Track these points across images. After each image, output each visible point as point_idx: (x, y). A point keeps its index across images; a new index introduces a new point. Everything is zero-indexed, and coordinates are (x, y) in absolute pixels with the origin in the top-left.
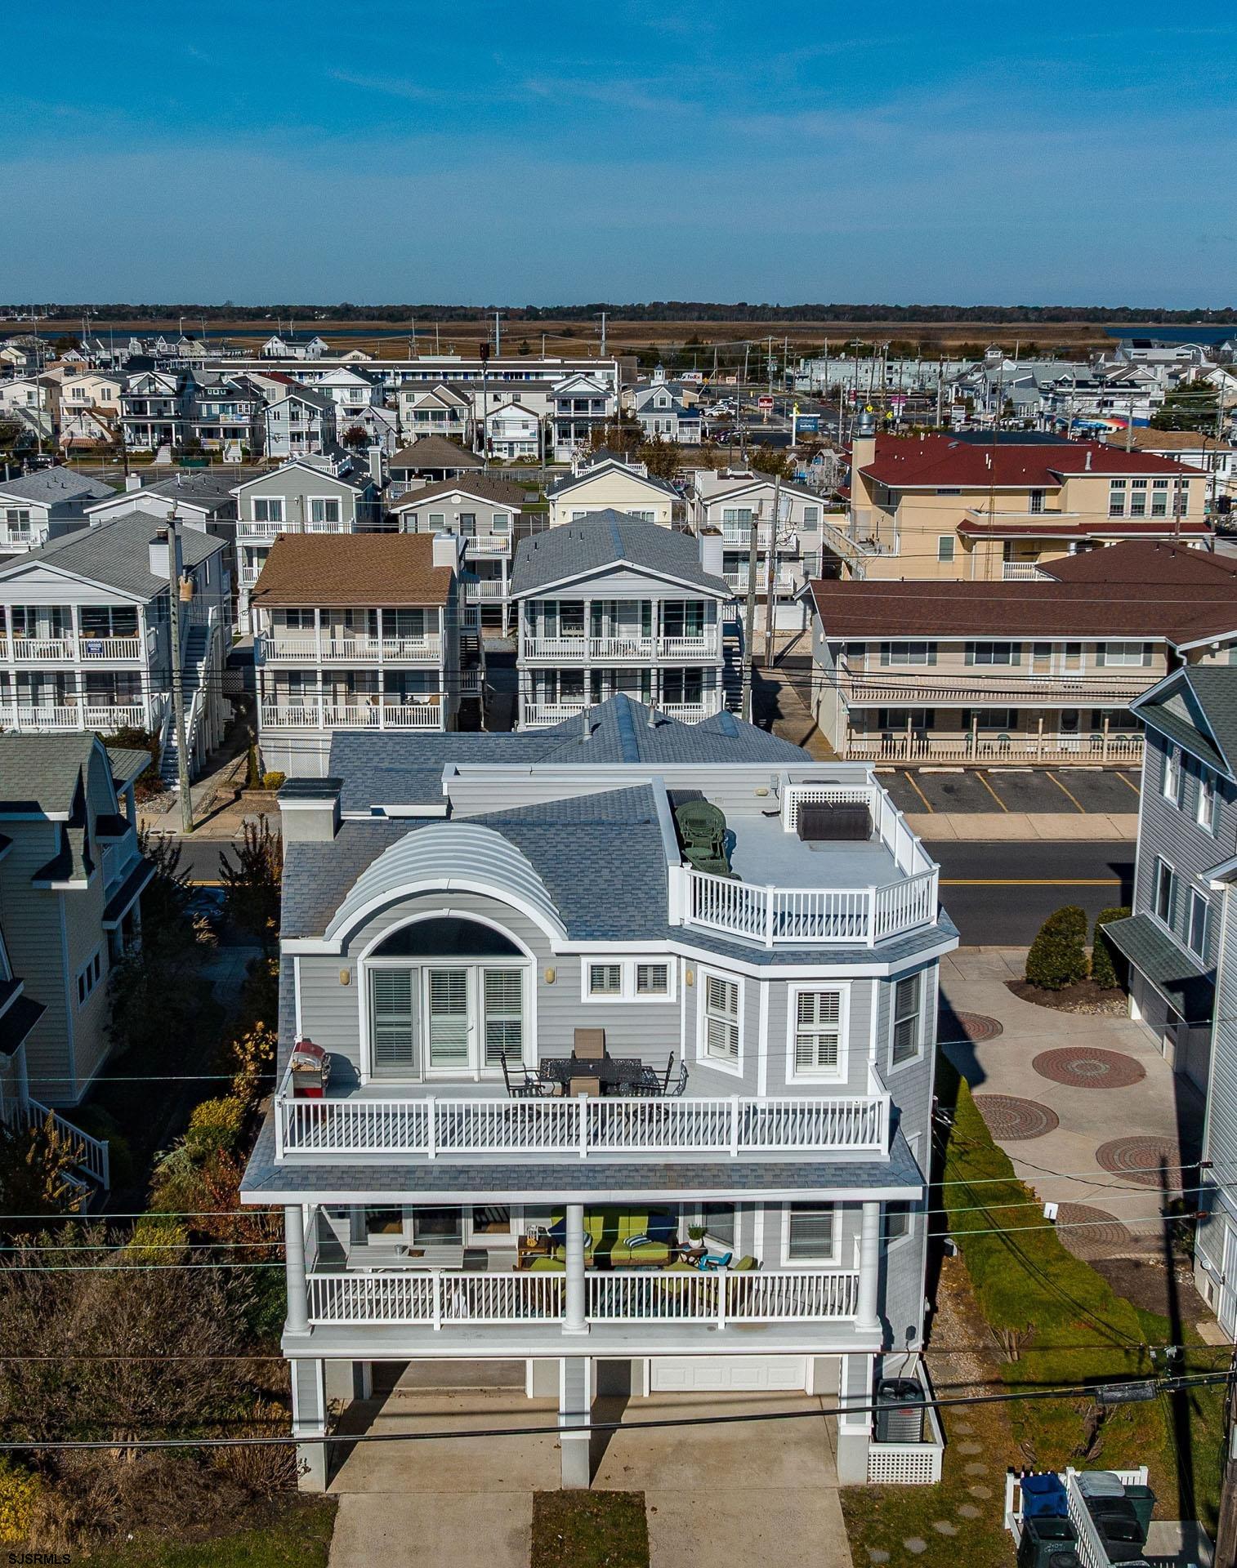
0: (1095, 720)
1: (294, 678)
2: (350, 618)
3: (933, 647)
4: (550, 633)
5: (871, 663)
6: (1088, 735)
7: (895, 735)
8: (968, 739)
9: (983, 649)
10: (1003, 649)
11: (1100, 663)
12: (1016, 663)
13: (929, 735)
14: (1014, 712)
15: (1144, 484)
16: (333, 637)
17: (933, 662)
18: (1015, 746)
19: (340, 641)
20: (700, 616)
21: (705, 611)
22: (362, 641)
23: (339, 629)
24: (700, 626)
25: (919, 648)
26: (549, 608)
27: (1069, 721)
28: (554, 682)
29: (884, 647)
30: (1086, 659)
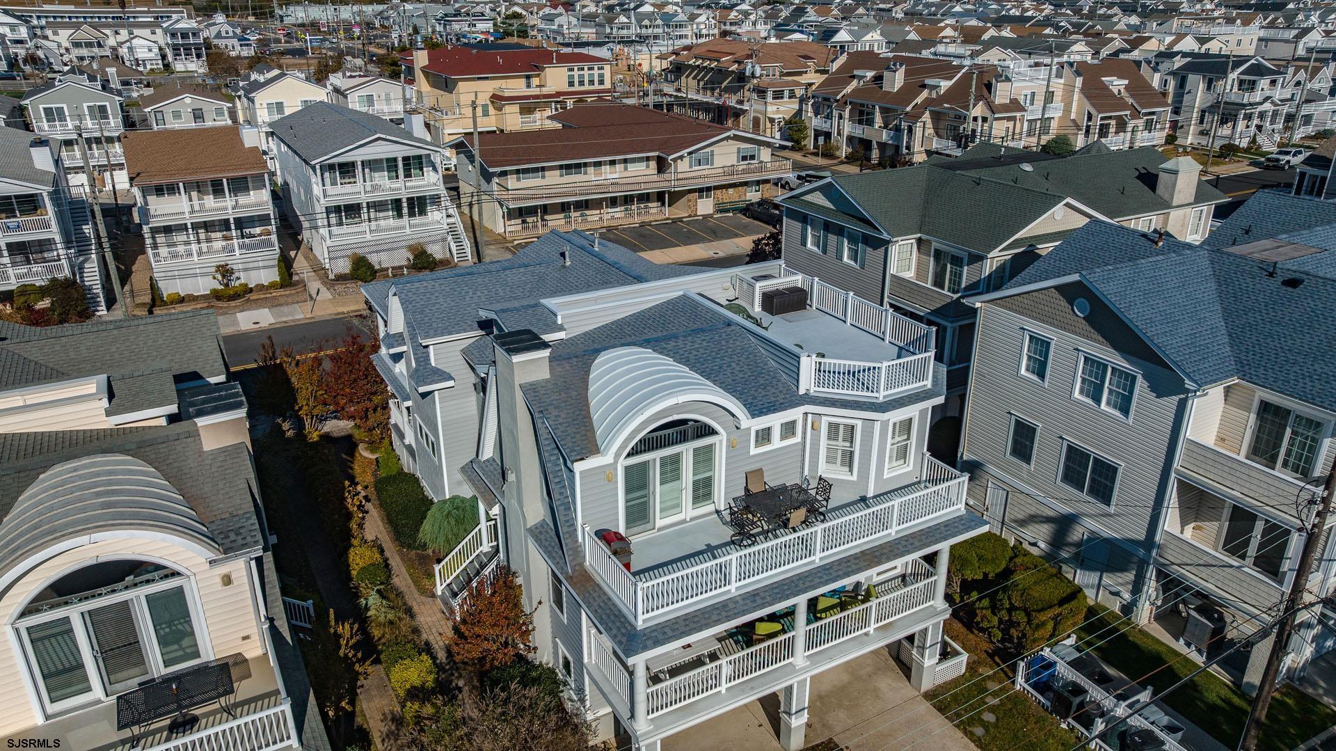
0: (627, 200)
1: (168, 230)
2: (199, 187)
3: (543, 169)
4: (334, 183)
5: (512, 182)
6: (623, 208)
7: (529, 220)
8: (565, 217)
9: (568, 167)
10: (578, 166)
11: (626, 169)
12: (586, 173)
13: (546, 217)
14: (587, 201)
15: (583, 69)
16: (191, 200)
17: (543, 177)
18: (590, 219)
19: (196, 203)
20: (421, 163)
21: (424, 160)
22: (210, 201)
23: (194, 194)
24: (421, 169)
25: (536, 170)
26: (331, 167)
27: (613, 202)
28: (340, 212)
29: (518, 172)
30: (619, 167)
